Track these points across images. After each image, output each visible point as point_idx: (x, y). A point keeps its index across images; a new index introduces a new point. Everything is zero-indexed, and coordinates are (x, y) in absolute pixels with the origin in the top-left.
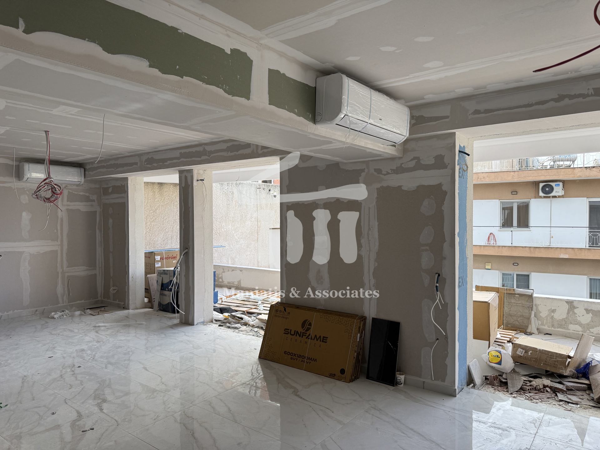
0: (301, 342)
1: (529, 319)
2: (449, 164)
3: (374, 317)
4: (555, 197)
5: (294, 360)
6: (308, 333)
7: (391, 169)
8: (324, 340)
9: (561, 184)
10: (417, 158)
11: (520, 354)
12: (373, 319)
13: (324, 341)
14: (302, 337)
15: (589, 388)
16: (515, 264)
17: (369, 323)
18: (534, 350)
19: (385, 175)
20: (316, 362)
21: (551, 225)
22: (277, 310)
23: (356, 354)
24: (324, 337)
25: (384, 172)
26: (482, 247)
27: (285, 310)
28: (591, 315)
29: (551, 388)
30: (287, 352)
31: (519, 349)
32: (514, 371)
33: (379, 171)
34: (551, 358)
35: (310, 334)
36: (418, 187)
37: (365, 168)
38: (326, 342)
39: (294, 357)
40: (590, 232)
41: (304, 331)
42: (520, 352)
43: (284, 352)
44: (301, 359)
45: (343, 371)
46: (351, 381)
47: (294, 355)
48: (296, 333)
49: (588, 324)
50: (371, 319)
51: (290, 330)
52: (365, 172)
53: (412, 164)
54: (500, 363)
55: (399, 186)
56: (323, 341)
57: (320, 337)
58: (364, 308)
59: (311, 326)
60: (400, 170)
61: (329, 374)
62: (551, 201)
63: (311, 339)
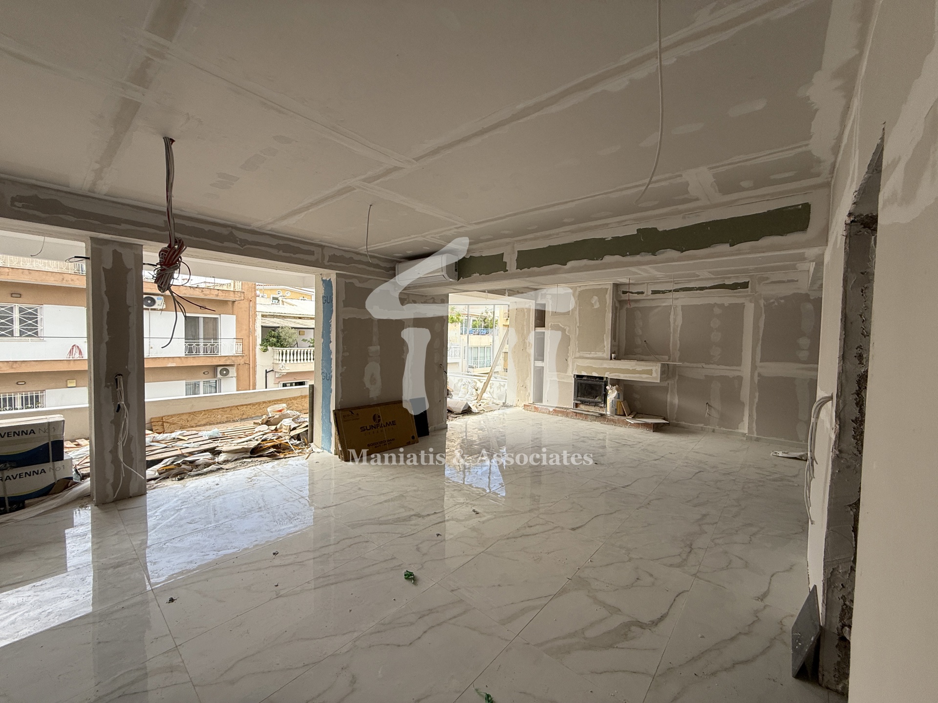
0: (378, 432)
4: (154, 309)
9: (162, 298)
14: (377, 428)
20: (394, 440)
21: (150, 336)
22: (345, 416)
24: (392, 422)
27: (352, 413)
30: (370, 445)
38: (396, 425)
39: (378, 445)
41: (377, 424)
44: (383, 443)
48: (372, 427)
51: (365, 427)
56: (393, 425)
59: (380, 418)
62: (149, 313)
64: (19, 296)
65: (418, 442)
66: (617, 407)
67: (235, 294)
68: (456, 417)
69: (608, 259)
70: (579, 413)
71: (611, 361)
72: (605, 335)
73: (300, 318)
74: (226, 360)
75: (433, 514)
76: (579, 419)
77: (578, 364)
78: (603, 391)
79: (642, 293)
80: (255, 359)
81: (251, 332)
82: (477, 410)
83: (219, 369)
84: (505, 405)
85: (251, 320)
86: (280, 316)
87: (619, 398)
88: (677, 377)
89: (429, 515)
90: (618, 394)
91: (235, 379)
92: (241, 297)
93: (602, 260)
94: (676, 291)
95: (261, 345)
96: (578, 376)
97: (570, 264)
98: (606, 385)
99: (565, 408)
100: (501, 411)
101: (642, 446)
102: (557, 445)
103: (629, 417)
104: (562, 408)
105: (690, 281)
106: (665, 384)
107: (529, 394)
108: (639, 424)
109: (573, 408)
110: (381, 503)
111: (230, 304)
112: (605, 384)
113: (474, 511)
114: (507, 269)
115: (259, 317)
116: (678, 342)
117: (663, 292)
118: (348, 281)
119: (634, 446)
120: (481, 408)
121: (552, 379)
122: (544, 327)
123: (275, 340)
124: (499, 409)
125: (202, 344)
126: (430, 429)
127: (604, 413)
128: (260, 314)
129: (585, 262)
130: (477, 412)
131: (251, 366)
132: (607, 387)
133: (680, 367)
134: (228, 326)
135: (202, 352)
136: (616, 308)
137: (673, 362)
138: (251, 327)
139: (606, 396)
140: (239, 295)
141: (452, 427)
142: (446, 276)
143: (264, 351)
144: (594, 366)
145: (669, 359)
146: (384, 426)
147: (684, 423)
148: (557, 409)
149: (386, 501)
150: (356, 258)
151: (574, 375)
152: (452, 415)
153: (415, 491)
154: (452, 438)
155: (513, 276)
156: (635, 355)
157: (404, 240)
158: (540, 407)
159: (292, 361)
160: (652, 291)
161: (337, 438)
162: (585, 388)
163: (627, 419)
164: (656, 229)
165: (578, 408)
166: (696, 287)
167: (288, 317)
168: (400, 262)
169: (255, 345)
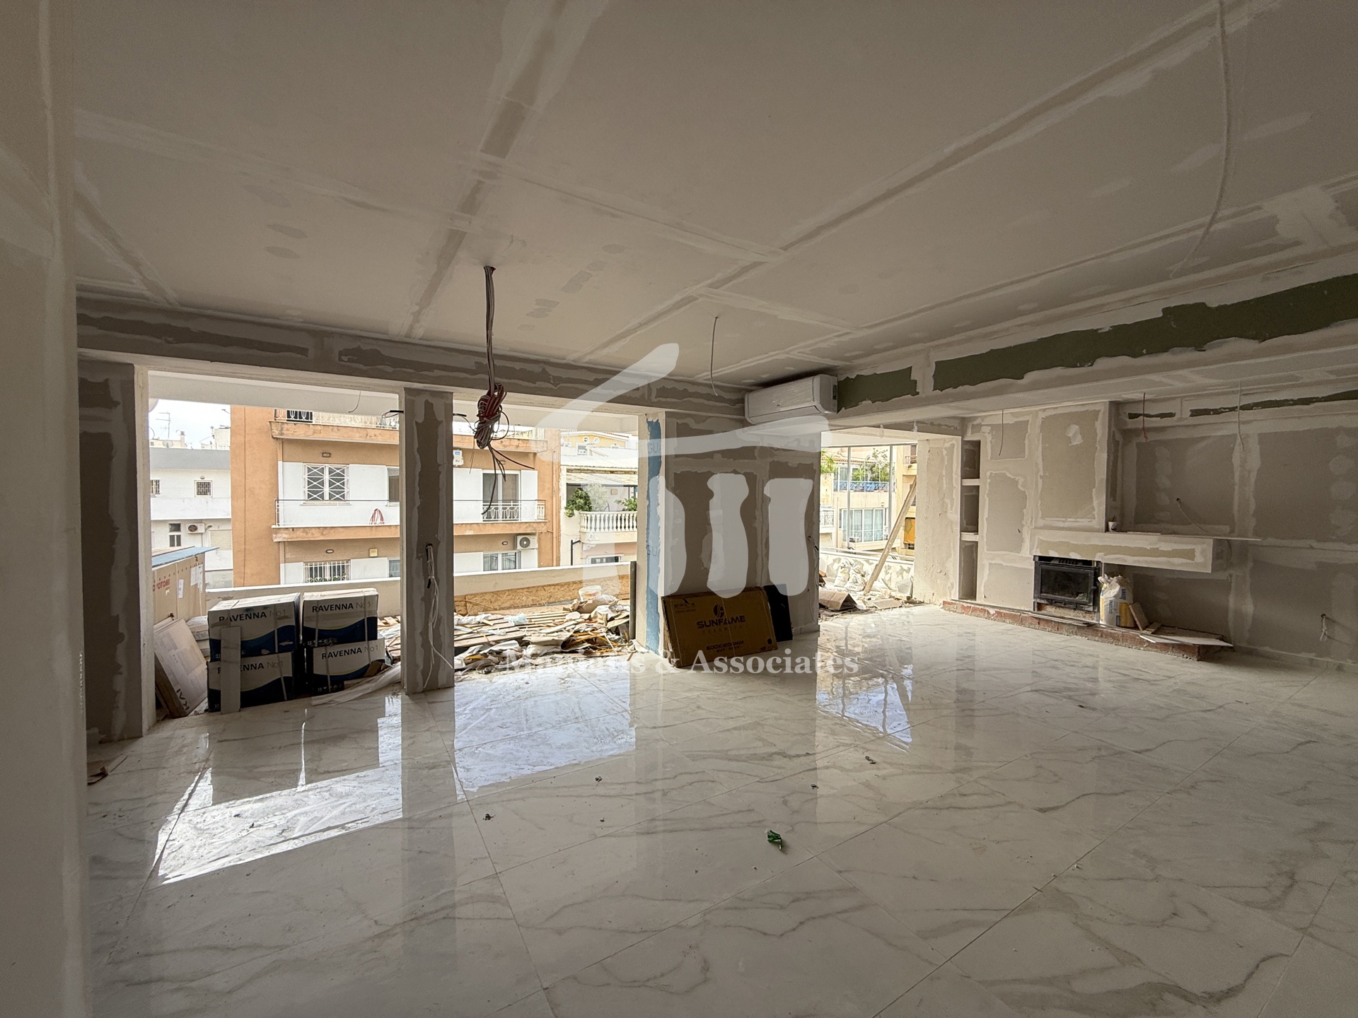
0: (720, 630)
6: (723, 618)
9: (461, 452)
12: (764, 588)
14: (719, 624)
20: (743, 644)
22: (677, 606)
24: (741, 617)
27: (686, 601)
30: (710, 647)
35: (726, 619)
39: (720, 649)
40: (484, 505)
43: (707, 648)
44: (728, 647)
45: (769, 641)
47: (719, 646)
48: (712, 622)
51: (703, 622)
56: (742, 621)
59: (723, 610)
64: (329, 455)
65: (776, 649)
66: (1120, 612)
67: (536, 443)
68: (832, 616)
69: (1103, 364)
70: (1043, 620)
71: (1107, 534)
72: (1094, 490)
73: (612, 472)
74: (527, 527)
75: (805, 755)
76: (1044, 629)
77: (1041, 538)
78: (1092, 584)
79: (1171, 415)
80: (559, 526)
81: (554, 492)
82: (864, 606)
83: (519, 538)
84: (910, 601)
85: (554, 476)
86: (588, 470)
87: (1123, 597)
88: (1250, 564)
89: (798, 756)
90: (1123, 592)
91: (536, 552)
92: (543, 447)
93: (1092, 365)
94: (1244, 408)
95: (566, 508)
96: (1041, 558)
97: (1030, 377)
98: (1097, 574)
99: (1019, 611)
100: (903, 610)
101: (1175, 683)
102: (1006, 669)
103: (1145, 632)
104: (1013, 610)
105: (1277, 390)
106: (1222, 576)
107: (952, 585)
108: (1166, 644)
109: (1032, 610)
110: (728, 730)
111: (531, 456)
112: (1095, 573)
113: (868, 758)
114: (917, 391)
115: (564, 472)
116: (1252, 501)
117: (1217, 412)
118: (680, 422)
119: (1160, 683)
120: (871, 604)
121: (993, 562)
122: (979, 478)
123: (582, 501)
124: (901, 607)
125: (500, 508)
126: (793, 630)
127: (1094, 622)
128: (566, 467)
129: (1059, 371)
130: (865, 609)
131: (554, 536)
132: (1099, 578)
133: (1254, 545)
134: (529, 483)
135: (500, 518)
136: (1117, 443)
137: (1238, 536)
138: (554, 485)
139: (1097, 592)
140: (542, 445)
141: (826, 630)
142: (819, 406)
143: (569, 516)
144: (1072, 542)
145: (1232, 532)
146: (729, 623)
147: (1267, 649)
148: (1002, 611)
149: (735, 729)
150: (691, 389)
151: (1035, 556)
152: (826, 612)
153: (776, 718)
154: (827, 647)
155: (928, 402)
156: (1155, 523)
157: (759, 360)
158: (973, 606)
159: (602, 530)
160: (1191, 410)
161: (667, 634)
162: (1056, 578)
163: (1142, 634)
164: (1204, 304)
165: (1043, 612)
166: (1292, 400)
167: (597, 471)
168: (751, 391)
169: (560, 508)
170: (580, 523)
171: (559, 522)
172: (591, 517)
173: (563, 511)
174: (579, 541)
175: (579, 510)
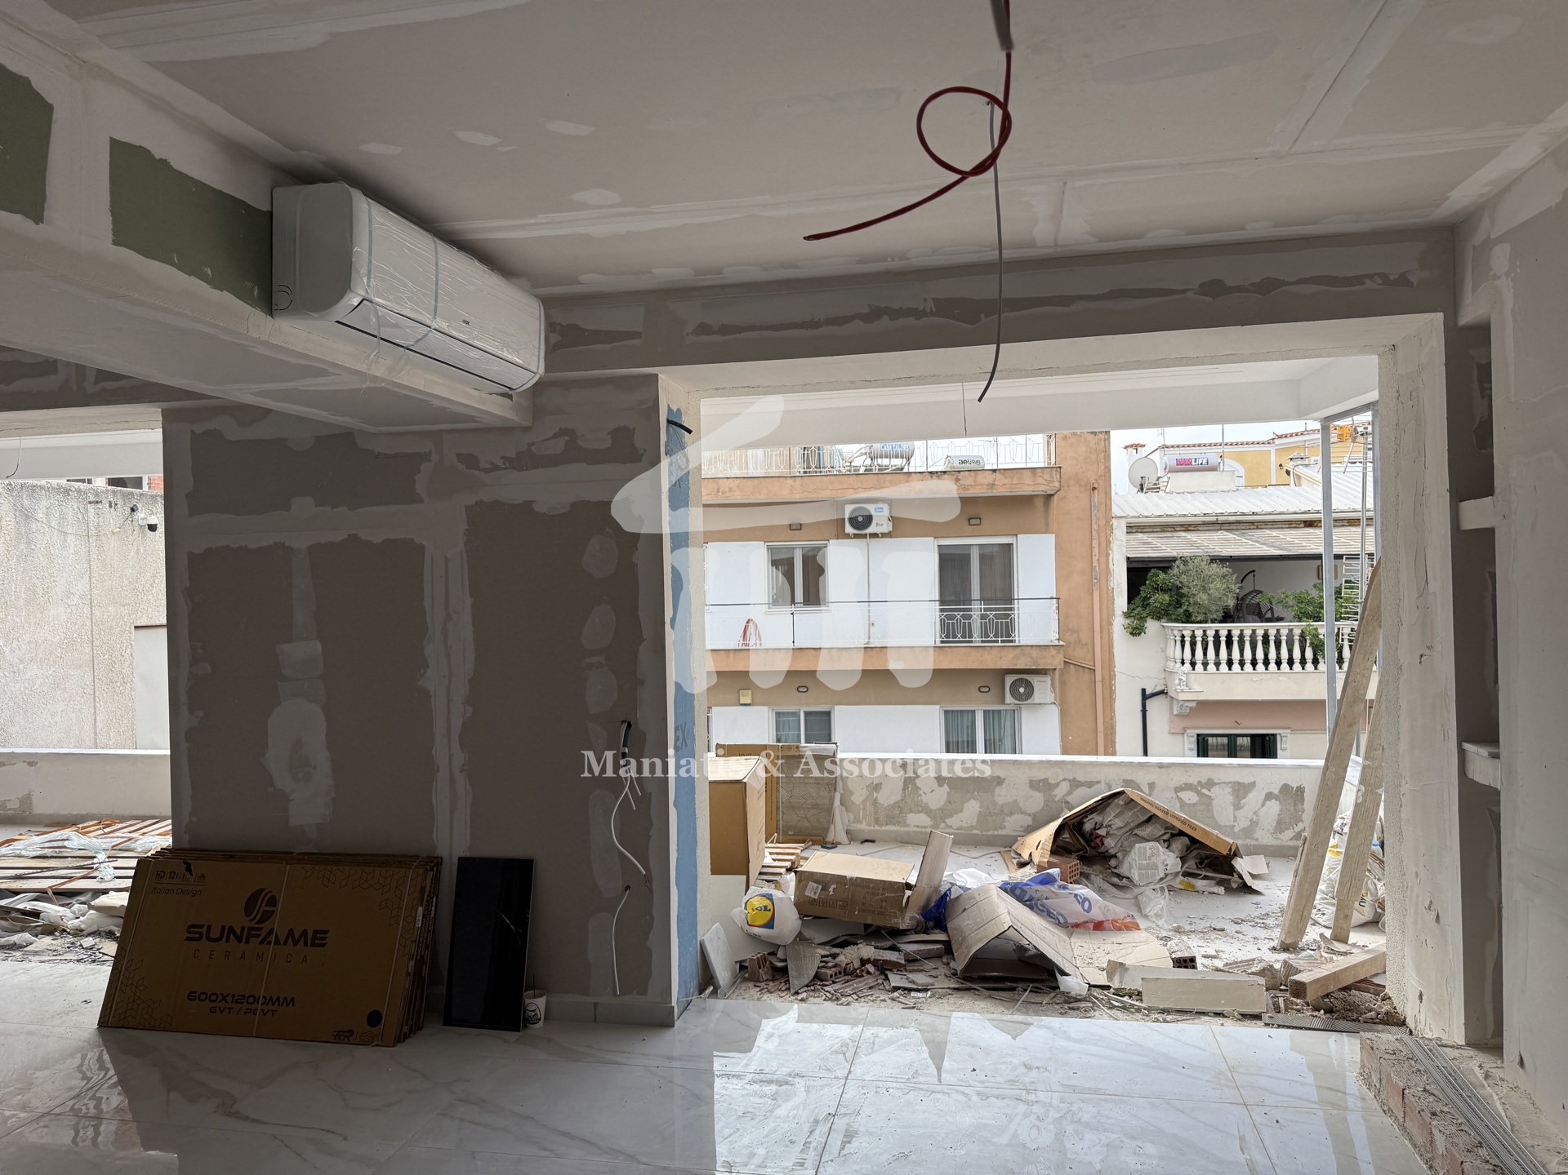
0: (243, 956)
1: (829, 810)
2: (645, 450)
3: (464, 855)
4: (874, 535)
5: (221, 1012)
6: (266, 927)
7: (502, 458)
8: (318, 939)
9: (886, 507)
10: (570, 433)
11: (812, 895)
12: (460, 859)
13: (317, 942)
14: (247, 942)
15: (948, 949)
16: (801, 689)
17: (449, 873)
18: (840, 880)
19: (487, 471)
20: (293, 1006)
21: (869, 597)
22: (162, 874)
23: (412, 963)
25: (483, 464)
26: (732, 654)
27: (188, 869)
28: (946, 788)
29: (875, 963)
30: (197, 995)
31: (812, 884)
32: (800, 937)
33: (470, 461)
34: (873, 894)
35: (273, 929)
36: (574, 505)
37: (430, 452)
38: (323, 945)
39: (222, 1005)
40: (942, 610)
41: (252, 924)
42: (812, 891)
43: (189, 996)
44: (245, 1006)
45: (374, 1018)
46: (401, 1038)
47: (220, 998)
48: (229, 932)
49: (942, 809)
50: (456, 861)
51: (205, 928)
52: (430, 461)
53: (557, 446)
54: (770, 924)
55: (525, 502)
56: (313, 945)
57: (305, 932)
58: (434, 836)
59: (275, 906)
60: (525, 461)
61: (335, 1034)
62: (868, 544)
63: (277, 942)
67: (1035, 476)
74: (1026, 657)
80: (1110, 654)
81: (1097, 577)
83: (1009, 680)
85: (1095, 543)
91: (1052, 711)
92: (1052, 482)
115: (1120, 533)
122: (1492, 492)
123: (1167, 599)
128: (1123, 524)
131: (1099, 677)
135: (976, 637)
138: (1095, 563)
140: (1047, 477)
143: (1132, 634)
159: (1211, 666)
169: (1111, 614)
170: (1164, 650)
171: (1111, 646)
172: (1193, 637)
173: (1119, 623)
174: (1162, 692)
175: (1159, 619)
